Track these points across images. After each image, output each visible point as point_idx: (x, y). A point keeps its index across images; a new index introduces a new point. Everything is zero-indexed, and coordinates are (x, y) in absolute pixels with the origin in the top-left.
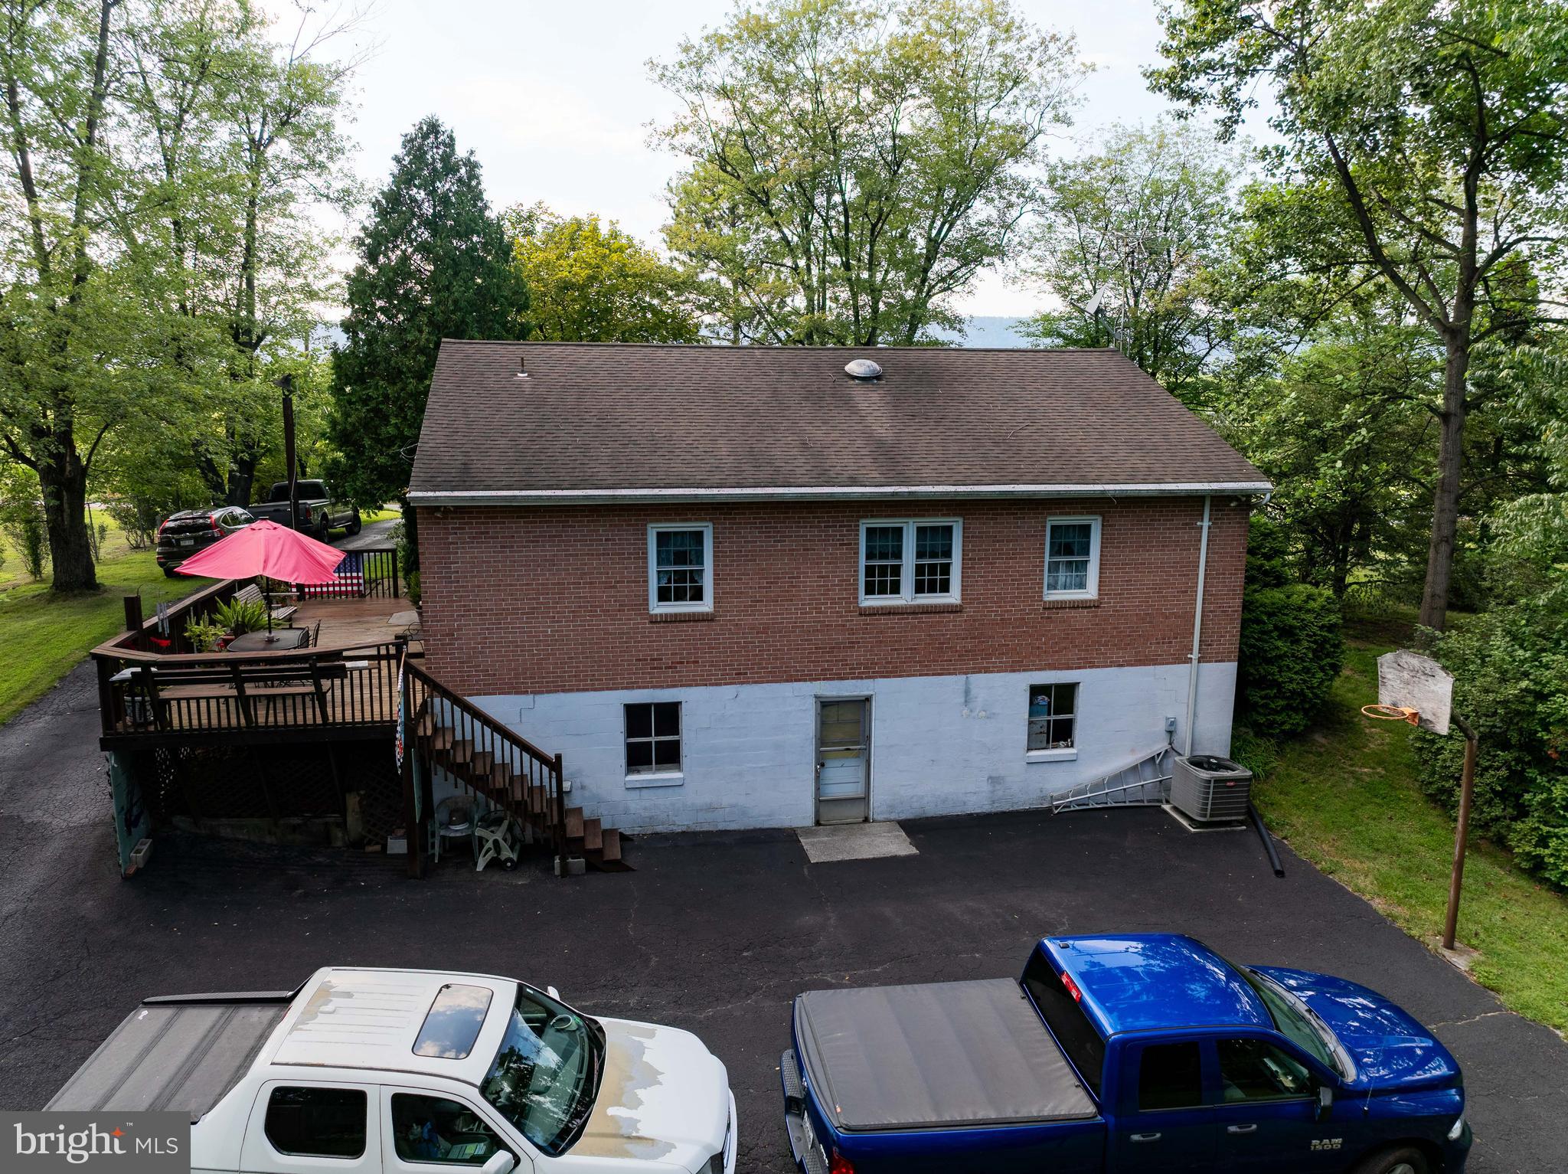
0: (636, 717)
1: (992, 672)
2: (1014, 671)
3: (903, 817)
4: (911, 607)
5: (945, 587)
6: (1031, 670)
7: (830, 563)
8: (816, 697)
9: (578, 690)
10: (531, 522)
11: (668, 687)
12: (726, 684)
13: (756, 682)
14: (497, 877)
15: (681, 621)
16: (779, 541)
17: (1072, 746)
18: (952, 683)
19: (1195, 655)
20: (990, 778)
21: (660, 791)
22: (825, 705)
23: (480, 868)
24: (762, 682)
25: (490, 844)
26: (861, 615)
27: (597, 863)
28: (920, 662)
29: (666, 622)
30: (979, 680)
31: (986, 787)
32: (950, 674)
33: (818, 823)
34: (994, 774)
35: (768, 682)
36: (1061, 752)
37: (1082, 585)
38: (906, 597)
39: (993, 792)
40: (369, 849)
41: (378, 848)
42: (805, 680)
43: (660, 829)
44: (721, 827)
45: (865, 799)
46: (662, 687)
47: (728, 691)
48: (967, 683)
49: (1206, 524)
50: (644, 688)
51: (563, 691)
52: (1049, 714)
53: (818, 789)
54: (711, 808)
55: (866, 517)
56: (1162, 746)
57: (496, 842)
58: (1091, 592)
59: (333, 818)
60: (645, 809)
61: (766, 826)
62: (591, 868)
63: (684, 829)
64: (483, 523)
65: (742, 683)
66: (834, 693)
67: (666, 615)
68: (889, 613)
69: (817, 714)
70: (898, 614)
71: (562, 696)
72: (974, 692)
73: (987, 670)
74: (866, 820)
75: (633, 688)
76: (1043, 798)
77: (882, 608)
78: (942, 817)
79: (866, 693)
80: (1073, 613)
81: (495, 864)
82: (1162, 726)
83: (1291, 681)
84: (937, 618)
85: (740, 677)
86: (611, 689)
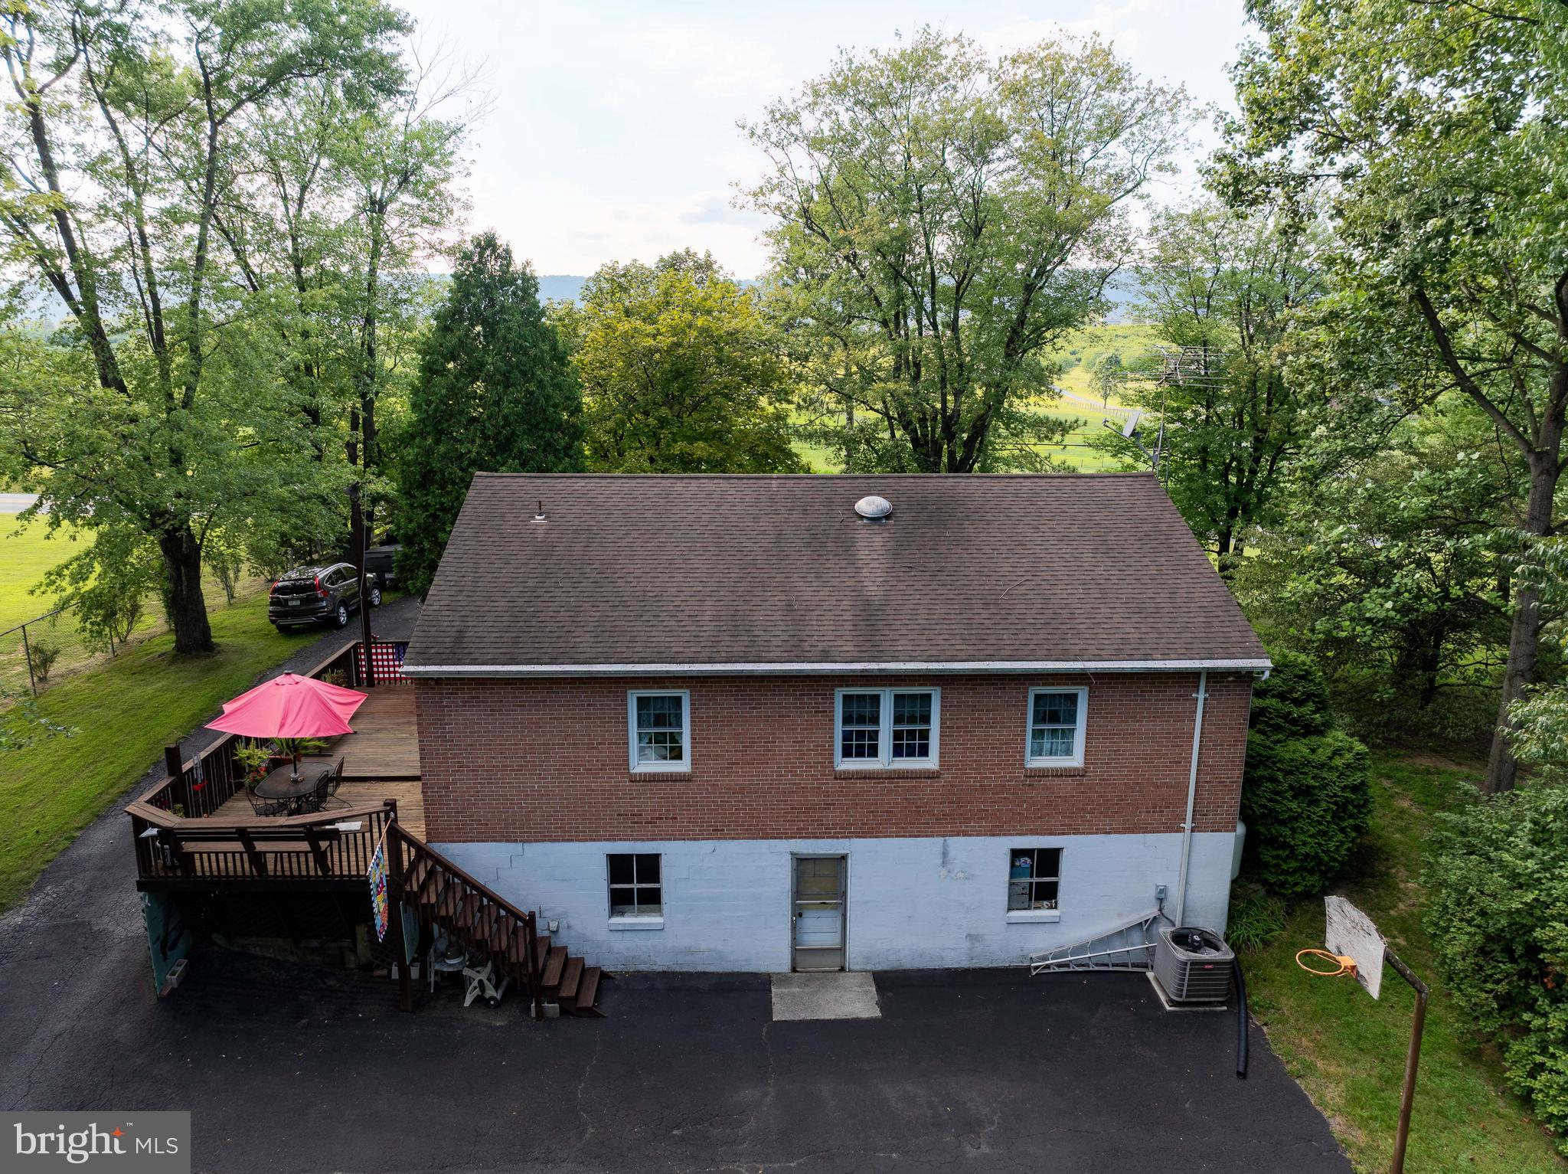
0: (619, 866)
1: (970, 835)
2: (994, 835)
3: (879, 968)
4: (890, 771)
5: (924, 751)
6: (1012, 835)
7: (806, 729)
8: (792, 854)
9: (563, 840)
10: (519, 688)
11: (648, 840)
12: (703, 839)
13: (733, 839)
14: (480, 1016)
15: (658, 781)
16: (754, 708)
17: (1056, 907)
18: (929, 847)
19: (1188, 825)
20: (969, 935)
21: (642, 933)
22: (801, 862)
23: (467, 1003)
24: (739, 839)
25: (475, 983)
26: (836, 778)
27: (570, 1009)
28: (896, 824)
29: (645, 781)
30: (957, 843)
31: (965, 944)
32: (927, 836)
33: (794, 970)
34: (973, 932)
35: (744, 838)
36: (1044, 913)
37: (1068, 752)
38: (884, 761)
39: (971, 949)
40: (377, 973)
41: (384, 972)
42: (781, 838)
43: (642, 967)
44: (700, 968)
45: (842, 950)
46: (643, 840)
47: (705, 846)
48: (945, 845)
49: (1201, 696)
50: (625, 840)
51: (549, 841)
52: (1032, 876)
53: (794, 938)
54: (689, 951)
55: (842, 686)
56: (1151, 912)
57: (481, 982)
58: (1076, 760)
59: (346, 943)
60: (628, 949)
61: (744, 970)
62: (563, 1011)
63: (665, 969)
64: (474, 689)
65: (719, 839)
66: (810, 851)
67: (645, 774)
68: (865, 778)
69: (793, 870)
70: (874, 778)
71: (548, 845)
72: (952, 854)
73: (965, 834)
74: (842, 969)
75: (615, 840)
76: (1024, 957)
77: (857, 772)
78: (919, 970)
79: (842, 852)
80: (1057, 781)
81: (480, 1000)
82: (1152, 893)
84: (914, 783)
85: (717, 833)
86: (594, 840)
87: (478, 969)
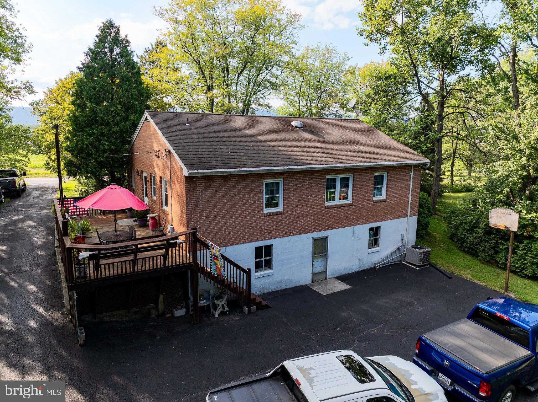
0: (259, 252)
1: (360, 225)
2: (365, 224)
3: (336, 276)
4: (340, 205)
5: (347, 198)
6: (370, 223)
7: (318, 191)
8: (313, 238)
9: (241, 244)
10: (226, 181)
11: (269, 239)
12: (287, 236)
13: (296, 235)
14: (226, 318)
15: (274, 215)
16: (303, 184)
17: (378, 246)
18: (350, 229)
19: (408, 215)
20: (359, 259)
21: (266, 278)
22: (315, 240)
23: (216, 316)
24: (298, 235)
25: (220, 306)
26: (326, 208)
27: (260, 307)
28: (341, 223)
29: (269, 215)
30: (357, 227)
31: (358, 263)
32: (349, 226)
33: (312, 282)
34: (360, 258)
35: (299, 234)
36: (376, 249)
37: (381, 195)
38: (337, 202)
39: (359, 264)
40: (167, 316)
41: (170, 315)
42: (310, 233)
43: (266, 291)
44: (284, 288)
45: (325, 272)
46: (267, 240)
47: (287, 239)
48: (354, 229)
49: (412, 174)
50: (262, 240)
51: (236, 244)
52: (373, 237)
53: (313, 270)
54: (281, 281)
55: (328, 175)
56: (400, 244)
57: (223, 305)
58: (383, 197)
59: (151, 306)
60: (261, 285)
61: (298, 285)
62: (257, 309)
63: (273, 290)
64: (209, 182)
65: (291, 236)
66: (318, 236)
67: (269, 213)
68: (334, 208)
69: (313, 244)
70: (335, 207)
71: (235, 246)
72: (355, 232)
73: (359, 224)
74: (326, 279)
75: (258, 241)
76: (372, 264)
77: (332, 206)
78: (346, 274)
79: (327, 235)
80: (380, 204)
81: (222, 314)
82: (400, 238)
83: (424, 220)
84: (346, 208)
85: (291, 233)
86: (251, 242)
87: (220, 300)
